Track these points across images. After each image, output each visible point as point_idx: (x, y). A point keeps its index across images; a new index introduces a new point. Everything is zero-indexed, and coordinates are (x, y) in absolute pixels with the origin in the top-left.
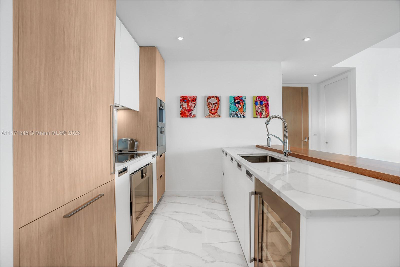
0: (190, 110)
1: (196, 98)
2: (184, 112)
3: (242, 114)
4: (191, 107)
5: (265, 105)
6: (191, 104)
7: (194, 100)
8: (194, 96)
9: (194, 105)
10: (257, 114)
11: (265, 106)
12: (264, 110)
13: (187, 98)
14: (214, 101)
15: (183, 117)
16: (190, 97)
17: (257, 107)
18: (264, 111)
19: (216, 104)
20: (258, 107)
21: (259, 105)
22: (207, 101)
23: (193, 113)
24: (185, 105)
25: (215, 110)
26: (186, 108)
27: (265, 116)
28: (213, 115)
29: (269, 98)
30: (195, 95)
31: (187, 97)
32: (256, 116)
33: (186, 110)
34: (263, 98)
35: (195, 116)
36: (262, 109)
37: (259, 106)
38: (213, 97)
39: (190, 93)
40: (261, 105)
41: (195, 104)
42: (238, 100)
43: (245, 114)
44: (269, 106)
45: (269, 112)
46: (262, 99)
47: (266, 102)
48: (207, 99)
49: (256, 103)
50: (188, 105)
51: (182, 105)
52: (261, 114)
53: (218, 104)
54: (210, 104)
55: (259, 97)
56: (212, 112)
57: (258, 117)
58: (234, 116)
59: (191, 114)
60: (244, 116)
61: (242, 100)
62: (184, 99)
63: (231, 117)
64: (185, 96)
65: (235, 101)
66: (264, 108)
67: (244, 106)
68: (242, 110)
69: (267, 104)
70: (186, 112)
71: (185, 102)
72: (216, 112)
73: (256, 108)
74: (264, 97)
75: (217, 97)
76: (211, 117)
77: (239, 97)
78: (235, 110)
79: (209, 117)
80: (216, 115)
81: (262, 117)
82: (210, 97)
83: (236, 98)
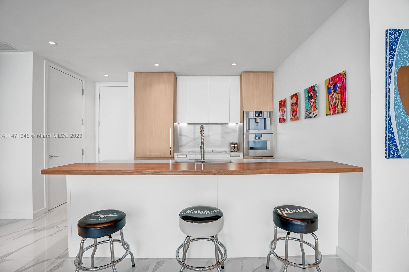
3: (315, 113)
5: (340, 90)
7: (284, 103)
8: (284, 99)
10: (330, 109)
11: (341, 92)
12: (339, 100)
13: (281, 102)
14: (295, 100)
15: (280, 122)
17: (330, 96)
18: (338, 102)
20: (332, 97)
21: (332, 92)
23: (284, 117)
25: (295, 111)
26: (281, 114)
27: (340, 111)
28: (294, 118)
29: (345, 74)
32: (329, 113)
34: (337, 77)
35: (285, 121)
37: (333, 94)
38: (294, 95)
40: (335, 91)
41: (285, 107)
42: (312, 92)
43: (317, 111)
44: (345, 89)
45: (345, 102)
46: (336, 79)
47: (342, 83)
48: (291, 100)
49: (329, 90)
50: (282, 110)
52: (334, 107)
53: (297, 103)
54: (293, 104)
55: (332, 79)
57: (332, 113)
60: (316, 115)
63: (306, 118)
65: (308, 96)
66: (339, 96)
67: (316, 99)
68: (315, 105)
69: (343, 85)
71: (281, 107)
72: (296, 114)
73: (330, 98)
74: (339, 74)
77: (312, 87)
78: (309, 108)
79: (292, 120)
80: (296, 117)
81: (336, 112)
82: (292, 97)
83: (309, 91)
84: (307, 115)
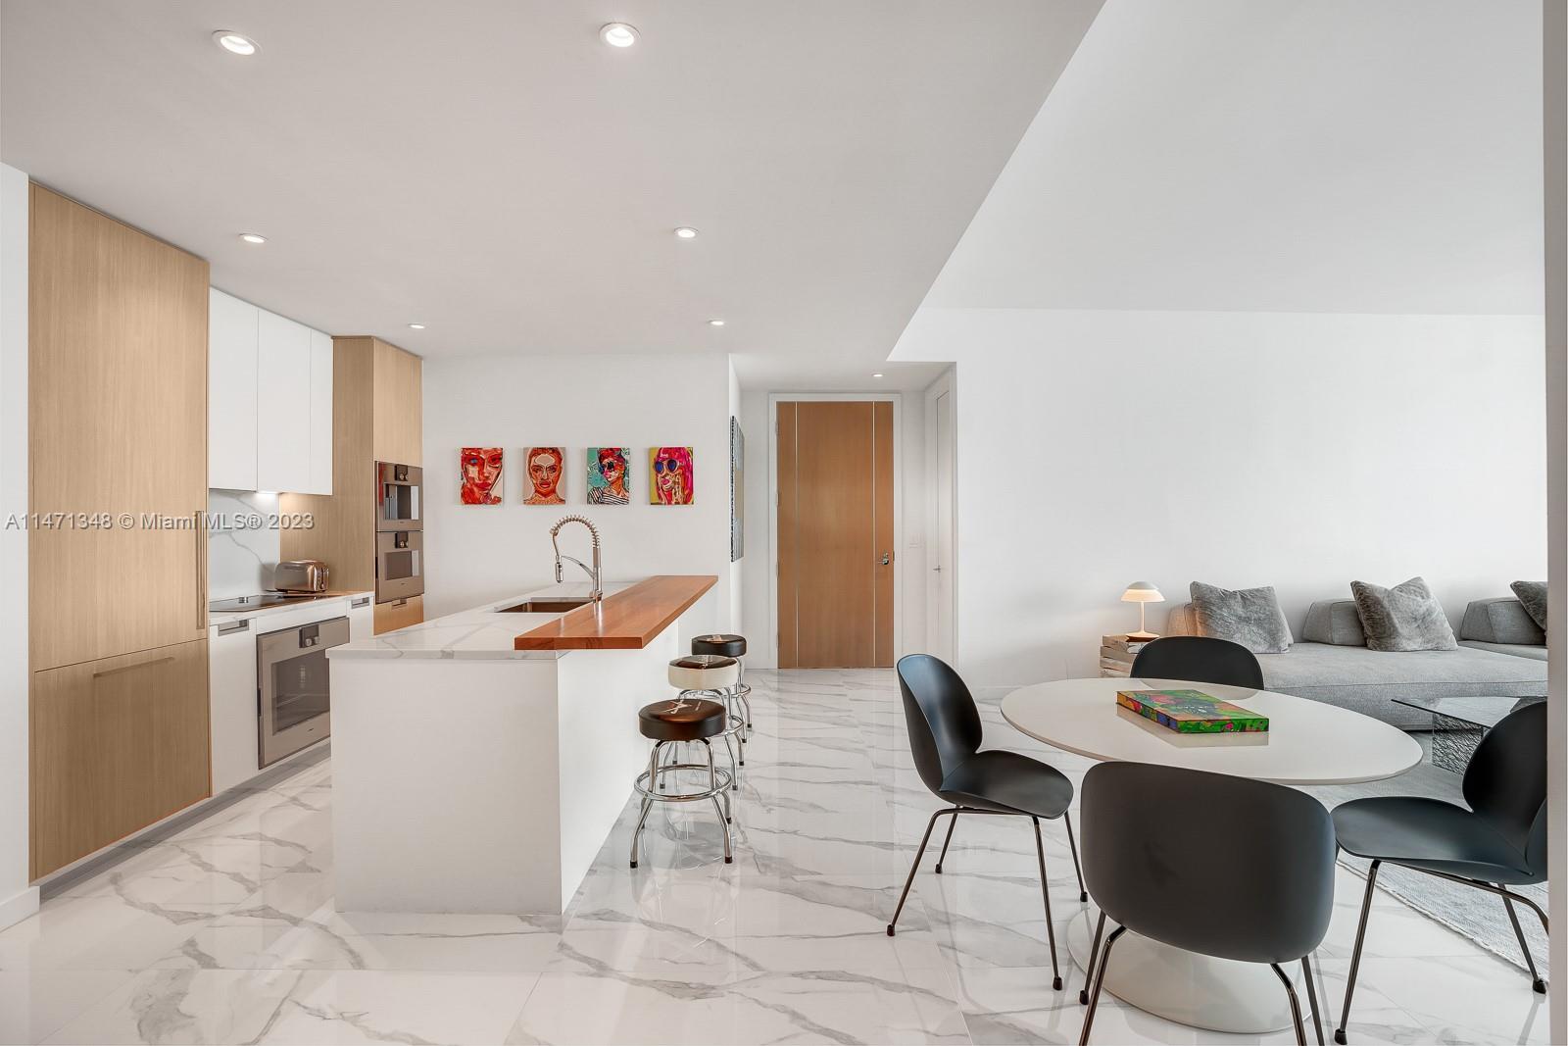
0: (485, 486)
1: (501, 454)
2: (472, 491)
3: (620, 496)
4: (487, 478)
5: (681, 471)
6: (488, 469)
7: (496, 458)
8: (495, 449)
9: (496, 473)
10: (660, 497)
11: (683, 474)
12: (679, 484)
13: (479, 453)
14: (547, 460)
15: (467, 503)
16: (486, 452)
17: (659, 475)
18: (678, 488)
19: (553, 468)
20: (663, 477)
21: (665, 470)
22: (530, 462)
23: (494, 493)
24: (473, 471)
25: (549, 484)
26: (477, 481)
27: (680, 500)
28: (543, 499)
29: (692, 452)
30: (498, 447)
31: (478, 450)
32: (657, 500)
33: (477, 485)
34: (677, 451)
35: (497, 500)
36: (674, 482)
37: (667, 474)
38: (544, 450)
39: (485, 442)
40: (671, 470)
41: (499, 469)
42: (611, 459)
43: (627, 494)
44: (692, 473)
45: (692, 490)
46: (675, 454)
47: (684, 463)
48: (531, 457)
49: (658, 466)
50: (481, 472)
51: (465, 472)
52: (669, 495)
53: (556, 469)
54: (537, 468)
55: (666, 450)
56: (543, 491)
57: (664, 502)
58: (599, 501)
59: (487, 496)
60: (625, 501)
61: (620, 458)
62: (470, 457)
63: (589, 503)
64: (473, 450)
65: (601, 462)
66: (680, 479)
67: (625, 473)
68: (621, 484)
69: (688, 467)
70: (475, 489)
71: (473, 465)
72: (554, 491)
73: (659, 478)
74: (680, 448)
75: (555, 451)
76: (539, 503)
77: (611, 449)
78: (602, 485)
79: (533, 503)
80: (552, 497)
81: (673, 502)
82: (536, 452)
83: (603, 454)
84: (596, 498)
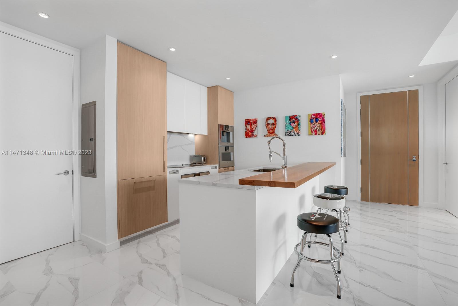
0: (252, 131)
1: (257, 121)
2: (248, 133)
3: (297, 133)
4: (253, 129)
5: (320, 122)
6: (253, 126)
7: (255, 122)
8: (255, 119)
9: (255, 127)
10: (312, 132)
11: (321, 123)
12: (320, 127)
13: (250, 121)
14: (271, 121)
15: (247, 137)
16: (252, 120)
17: (312, 124)
18: (319, 129)
19: (273, 124)
20: (313, 125)
21: (314, 122)
22: (266, 123)
23: (255, 133)
24: (249, 127)
25: (272, 130)
26: (250, 130)
27: (320, 133)
28: (270, 135)
29: (325, 114)
30: (256, 118)
31: (250, 120)
32: (311, 134)
33: (250, 131)
34: (319, 115)
35: (256, 136)
36: (318, 127)
37: (315, 124)
38: (270, 118)
39: (252, 117)
40: (317, 122)
41: (256, 126)
42: (294, 119)
43: (300, 132)
44: (325, 122)
45: (325, 129)
46: (318, 116)
47: (322, 119)
48: (266, 121)
49: (311, 121)
50: (251, 127)
51: (246, 127)
52: (316, 131)
53: (274, 124)
54: (268, 124)
55: (314, 115)
56: (270, 132)
57: (314, 134)
58: (290, 135)
59: (253, 134)
60: (299, 134)
61: (297, 119)
62: (248, 122)
63: (286, 136)
64: (248, 120)
65: (290, 121)
66: (320, 125)
67: (299, 124)
68: (298, 128)
69: (323, 120)
70: (249, 133)
71: (248, 125)
72: (274, 132)
73: (312, 125)
74: (320, 113)
75: (274, 118)
76: (269, 136)
77: (294, 116)
78: (290, 129)
79: (267, 136)
80: (273, 134)
81: (317, 134)
82: (268, 119)
83: (291, 118)
84: (289, 134)
